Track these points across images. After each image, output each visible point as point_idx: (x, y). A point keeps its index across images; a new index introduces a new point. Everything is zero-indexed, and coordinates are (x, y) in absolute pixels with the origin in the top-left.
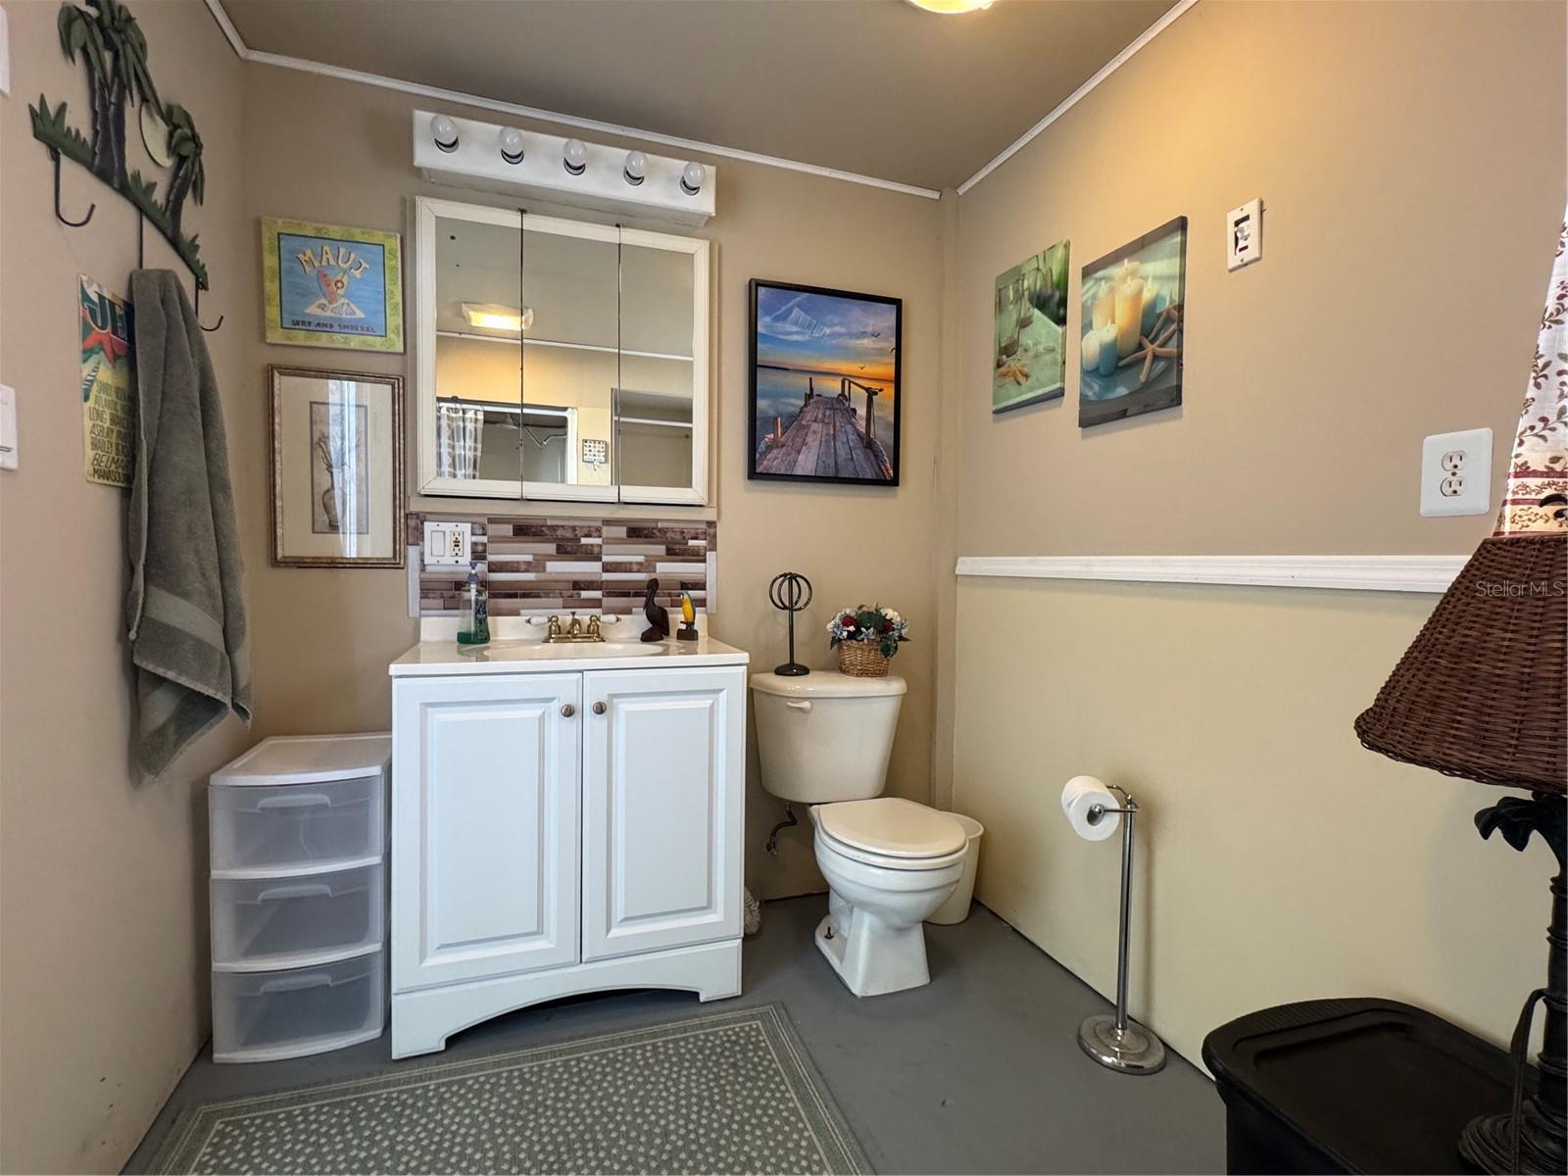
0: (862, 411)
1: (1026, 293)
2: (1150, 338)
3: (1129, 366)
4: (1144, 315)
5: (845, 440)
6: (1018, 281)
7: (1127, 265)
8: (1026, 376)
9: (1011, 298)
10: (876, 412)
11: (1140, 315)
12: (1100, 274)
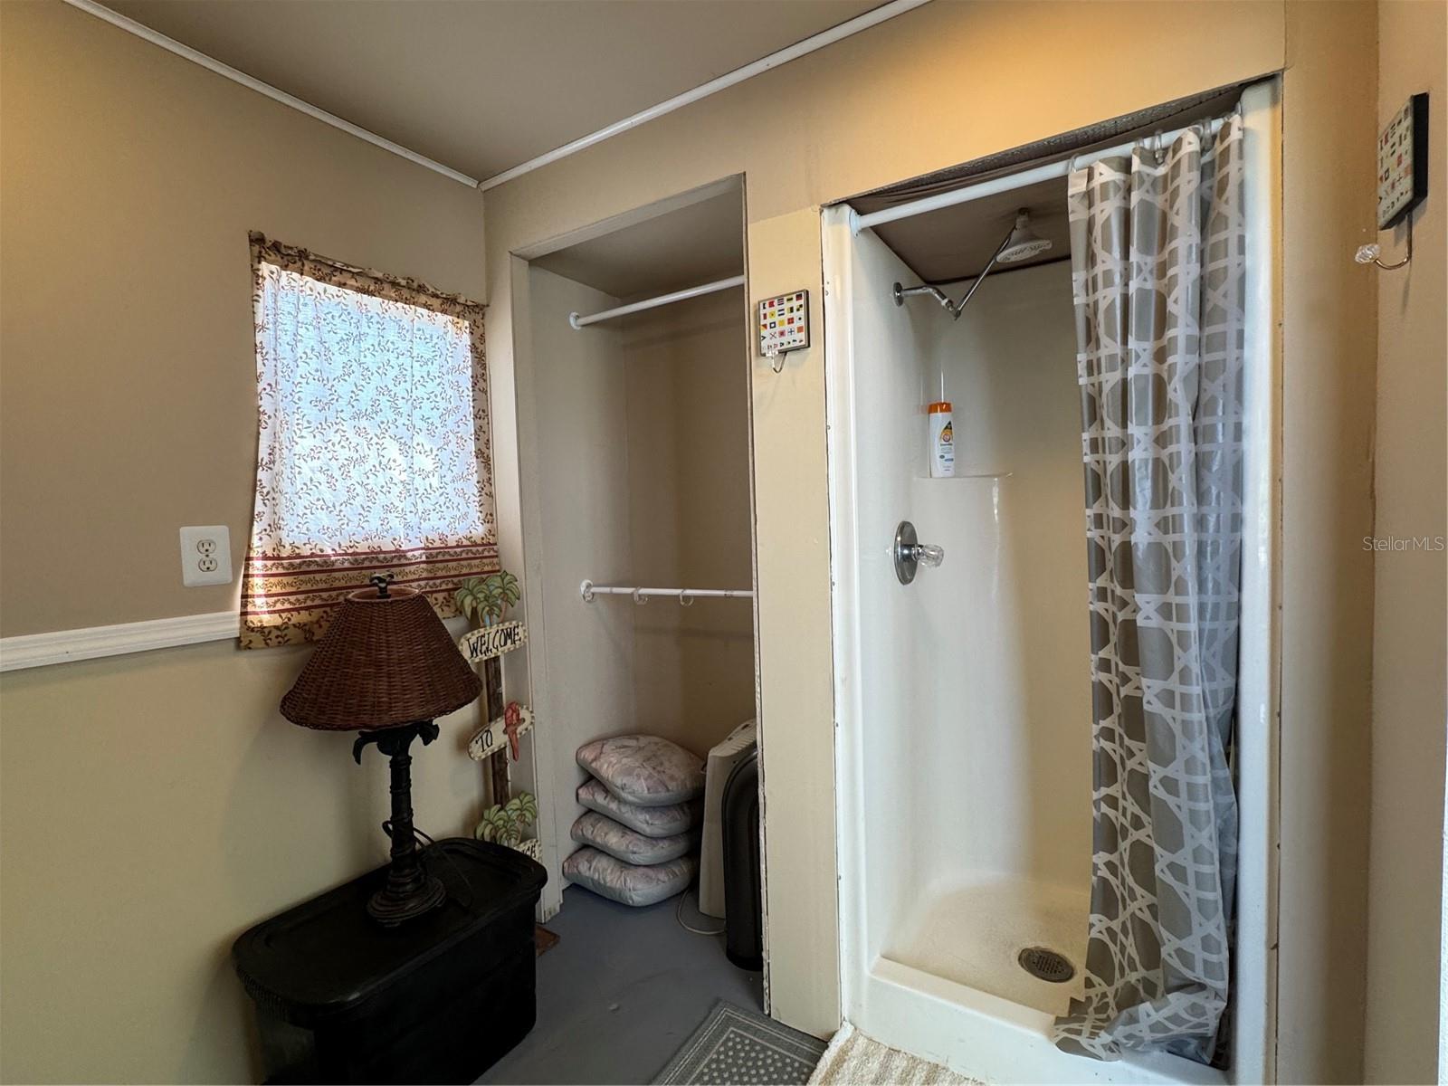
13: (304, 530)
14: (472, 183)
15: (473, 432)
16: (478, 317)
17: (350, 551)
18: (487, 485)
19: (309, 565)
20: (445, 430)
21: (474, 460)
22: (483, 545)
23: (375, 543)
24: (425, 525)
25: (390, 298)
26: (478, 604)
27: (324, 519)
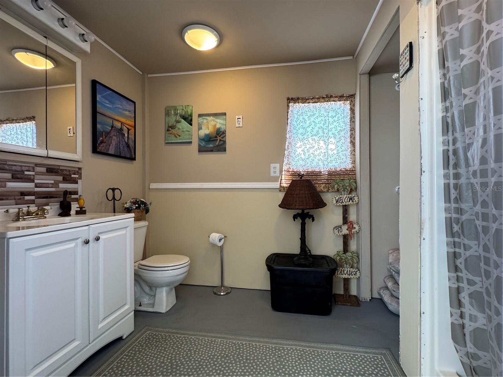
0: (126, 135)
1: (179, 114)
2: (219, 135)
3: (213, 141)
4: (217, 130)
5: (122, 144)
6: (175, 110)
7: (211, 118)
8: (179, 136)
9: (173, 114)
10: (130, 136)
11: (216, 130)
12: (204, 117)
13: (296, 165)
14: (351, 58)
15: (349, 135)
16: (353, 99)
17: (307, 171)
18: (353, 152)
19: (296, 174)
20: (339, 136)
21: (349, 144)
22: (350, 171)
23: (314, 169)
24: (330, 164)
25: (322, 102)
26: (339, 187)
27: (301, 162)
